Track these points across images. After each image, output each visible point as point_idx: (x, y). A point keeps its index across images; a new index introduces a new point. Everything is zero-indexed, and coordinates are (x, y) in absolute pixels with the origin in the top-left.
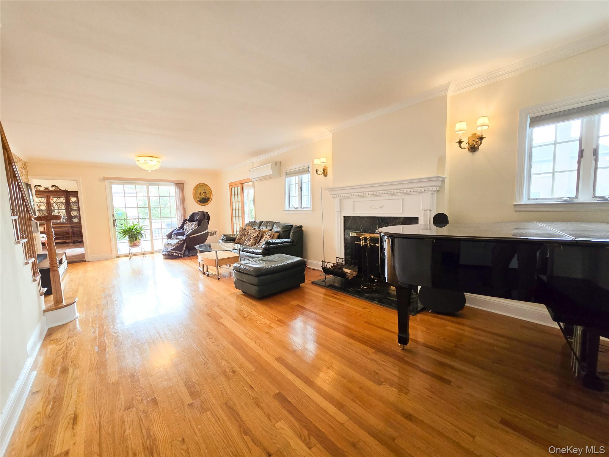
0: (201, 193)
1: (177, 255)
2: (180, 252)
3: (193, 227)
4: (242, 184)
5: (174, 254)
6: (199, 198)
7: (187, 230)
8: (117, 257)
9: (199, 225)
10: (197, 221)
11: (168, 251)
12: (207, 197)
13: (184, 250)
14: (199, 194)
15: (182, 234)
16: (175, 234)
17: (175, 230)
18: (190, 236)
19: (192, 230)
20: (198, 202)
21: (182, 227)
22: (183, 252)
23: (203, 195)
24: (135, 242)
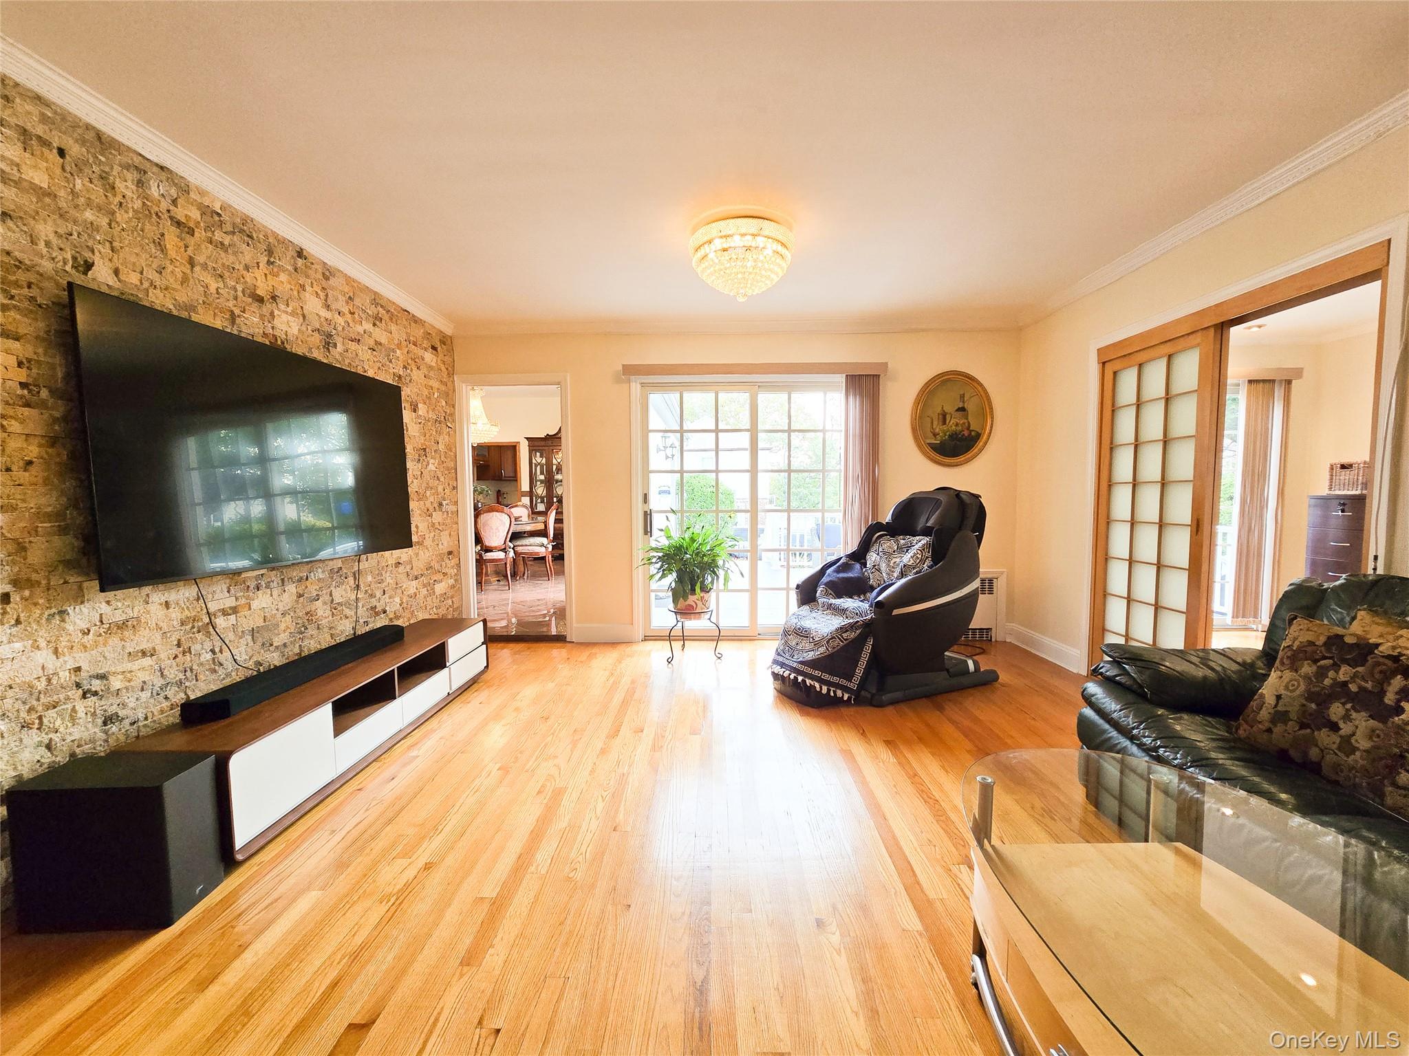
0: (944, 416)
1: (829, 690)
2: (844, 682)
3: (907, 558)
4: (1222, 328)
5: (817, 685)
6: (935, 435)
7: (879, 570)
8: (646, 638)
9: (938, 552)
10: (926, 532)
11: (795, 665)
12: (968, 428)
13: (860, 671)
14: (935, 417)
15: (858, 588)
16: (831, 585)
17: (832, 568)
18: (896, 612)
19: (902, 575)
20: (928, 450)
21: (859, 556)
22: (857, 679)
23: (954, 423)
24: (691, 599)
